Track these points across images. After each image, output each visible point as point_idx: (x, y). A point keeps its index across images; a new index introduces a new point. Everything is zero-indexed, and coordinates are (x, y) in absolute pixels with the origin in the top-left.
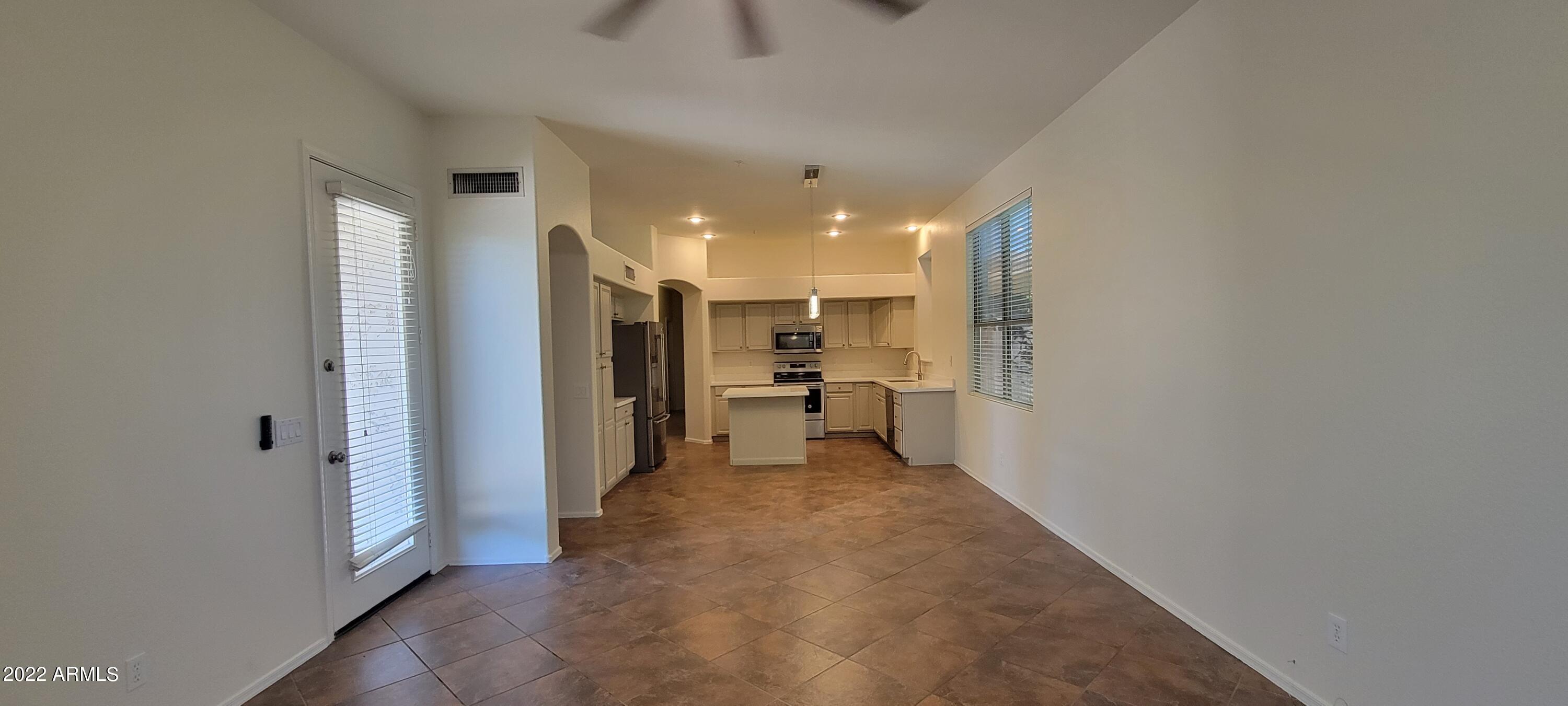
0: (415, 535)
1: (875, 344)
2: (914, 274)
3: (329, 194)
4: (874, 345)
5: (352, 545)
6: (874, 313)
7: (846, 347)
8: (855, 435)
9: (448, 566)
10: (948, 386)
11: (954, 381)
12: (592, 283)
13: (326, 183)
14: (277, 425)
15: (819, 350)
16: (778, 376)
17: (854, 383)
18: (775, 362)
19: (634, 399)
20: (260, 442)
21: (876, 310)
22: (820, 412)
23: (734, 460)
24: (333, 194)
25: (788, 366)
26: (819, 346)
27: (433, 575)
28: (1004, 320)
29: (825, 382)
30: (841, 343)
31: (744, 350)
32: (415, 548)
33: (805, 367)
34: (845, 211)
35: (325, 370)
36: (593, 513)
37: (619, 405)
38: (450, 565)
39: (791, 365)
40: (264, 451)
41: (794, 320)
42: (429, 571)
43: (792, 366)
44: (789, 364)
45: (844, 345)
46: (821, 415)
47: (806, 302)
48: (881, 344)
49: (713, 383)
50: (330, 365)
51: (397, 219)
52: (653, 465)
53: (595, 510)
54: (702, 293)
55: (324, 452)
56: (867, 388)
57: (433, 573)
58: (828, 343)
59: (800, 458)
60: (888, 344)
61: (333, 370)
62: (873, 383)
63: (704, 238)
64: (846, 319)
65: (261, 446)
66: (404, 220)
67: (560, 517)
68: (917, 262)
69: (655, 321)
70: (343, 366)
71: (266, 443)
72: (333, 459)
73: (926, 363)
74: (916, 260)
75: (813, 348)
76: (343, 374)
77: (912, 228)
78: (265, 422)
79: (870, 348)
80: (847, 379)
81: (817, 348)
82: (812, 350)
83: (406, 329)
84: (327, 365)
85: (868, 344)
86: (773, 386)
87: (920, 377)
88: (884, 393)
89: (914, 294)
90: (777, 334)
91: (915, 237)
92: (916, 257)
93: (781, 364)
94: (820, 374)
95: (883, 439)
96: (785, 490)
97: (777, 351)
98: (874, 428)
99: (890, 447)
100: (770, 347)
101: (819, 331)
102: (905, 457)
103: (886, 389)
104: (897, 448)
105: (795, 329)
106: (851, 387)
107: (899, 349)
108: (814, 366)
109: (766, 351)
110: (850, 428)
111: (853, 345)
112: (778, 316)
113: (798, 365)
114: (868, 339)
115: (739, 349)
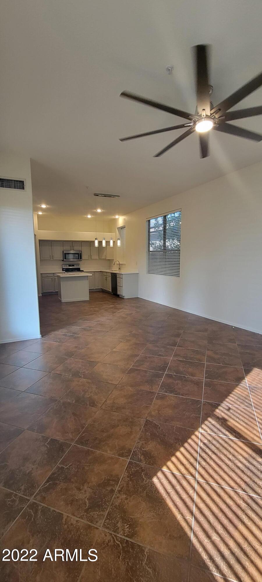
2: (114, 233)
4: (100, 258)
7: (90, 259)
10: (136, 272)
11: (138, 270)
16: (64, 270)
18: (63, 264)
21: (100, 246)
23: (64, 300)
28: (164, 250)
30: (88, 257)
31: (52, 259)
33: (74, 266)
34: (101, 209)
39: (68, 265)
47: (94, 242)
48: (102, 258)
49: (41, 272)
54: (36, 236)
56: (99, 273)
58: (84, 257)
59: (87, 298)
60: (105, 258)
62: (101, 271)
63: (38, 214)
73: (122, 264)
75: (79, 259)
77: (117, 217)
80: (91, 270)
82: (78, 260)
85: (98, 258)
87: (119, 269)
88: (110, 275)
89: (114, 241)
90: (65, 253)
91: (115, 221)
92: (117, 228)
93: (65, 265)
94: (79, 268)
95: (108, 291)
96: (94, 308)
97: (65, 260)
98: (102, 288)
99: (114, 294)
100: (62, 259)
101: (80, 253)
102: (123, 296)
103: (111, 273)
104: (118, 293)
105: (72, 252)
106: (93, 273)
107: (109, 260)
108: (78, 266)
109: (59, 260)
110: (93, 288)
111: (92, 258)
112: (65, 247)
113: (71, 265)
114: (98, 256)
115: (49, 259)
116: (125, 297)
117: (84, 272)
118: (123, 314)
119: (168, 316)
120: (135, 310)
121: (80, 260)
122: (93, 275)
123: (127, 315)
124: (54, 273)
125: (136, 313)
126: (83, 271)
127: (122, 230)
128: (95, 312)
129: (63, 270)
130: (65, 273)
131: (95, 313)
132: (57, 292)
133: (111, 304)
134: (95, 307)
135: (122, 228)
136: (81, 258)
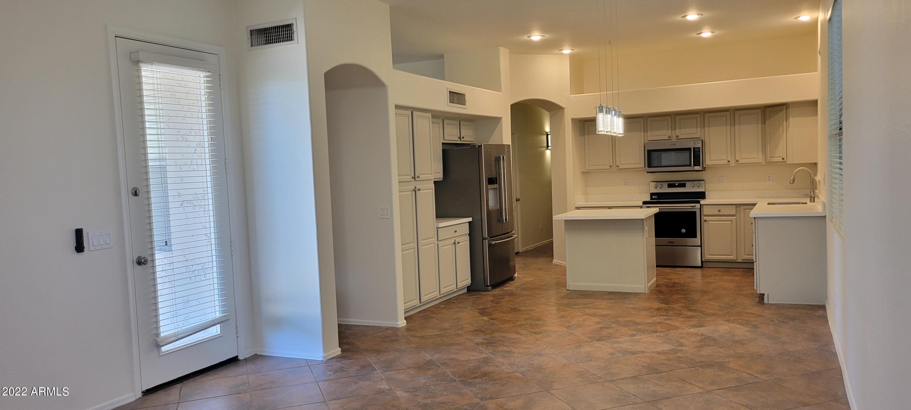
0: (221, 324)
1: (770, 158)
2: (814, 73)
3: (132, 62)
5: (158, 328)
6: (767, 122)
7: (733, 163)
9: (256, 355)
12: (392, 111)
13: (130, 53)
14: (90, 235)
15: (697, 168)
16: (654, 197)
17: (738, 205)
19: (470, 219)
20: (75, 247)
21: (769, 119)
22: (696, 237)
23: (570, 284)
24: (137, 61)
25: (666, 185)
26: (697, 163)
27: (241, 360)
29: (701, 203)
31: (615, 169)
32: (222, 336)
35: (133, 195)
36: (395, 323)
37: (441, 225)
38: (258, 354)
40: (78, 253)
41: (669, 135)
42: (237, 357)
43: (670, 186)
44: (667, 183)
45: (729, 162)
46: (697, 241)
48: (775, 160)
49: (580, 204)
50: (136, 192)
51: (202, 74)
52: (489, 285)
53: (397, 321)
54: (565, 110)
55: (131, 256)
57: (240, 358)
58: (707, 159)
59: (640, 287)
60: (783, 159)
61: (138, 196)
63: (563, 54)
64: (733, 130)
65: (76, 250)
66: (208, 74)
67: (339, 323)
69: (505, 143)
70: (148, 192)
71: (80, 248)
72: (140, 262)
75: (690, 165)
76: (149, 198)
78: (79, 233)
79: (763, 163)
81: (694, 165)
82: (690, 168)
83: (211, 162)
84: (133, 192)
85: (760, 160)
86: (641, 207)
89: (816, 97)
90: (647, 151)
93: (658, 184)
97: (648, 169)
100: (642, 165)
101: (697, 146)
102: (759, 293)
105: (670, 145)
106: (734, 209)
108: (697, 185)
109: (639, 170)
110: (732, 257)
111: (741, 161)
112: (651, 131)
113: (677, 184)
114: (760, 154)
115: (608, 168)
124: (610, 207)
126: (698, 202)
136: (698, 163)
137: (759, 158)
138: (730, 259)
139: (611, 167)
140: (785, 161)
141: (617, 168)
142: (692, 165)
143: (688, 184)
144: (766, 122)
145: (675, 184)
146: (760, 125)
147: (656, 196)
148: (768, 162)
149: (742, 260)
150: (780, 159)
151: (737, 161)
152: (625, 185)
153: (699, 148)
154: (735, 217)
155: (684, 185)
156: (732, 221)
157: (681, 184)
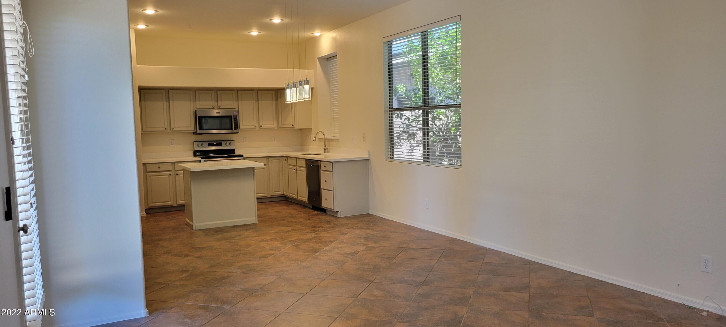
1: (281, 125)
2: (313, 70)
4: (280, 127)
7: (257, 128)
8: (270, 200)
10: (365, 156)
11: (369, 153)
16: (197, 154)
17: (267, 158)
18: (195, 142)
21: (281, 98)
23: (197, 225)
25: (207, 144)
28: (425, 107)
29: (244, 157)
30: (253, 124)
31: (169, 131)
33: (221, 145)
39: (208, 143)
41: (213, 105)
43: (210, 145)
45: (255, 127)
48: (286, 126)
49: (145, 161)
54: (134, 78)
56: (278, 161)
58: (242, 125)
59: (252, 219)
60: (293, 125)
62: (282, 157)
64: (257, 105)
68: (316, 60)
73: (330, 140)
74: (316, 59)
75: (232, 129)
77: (317, 33)
79: (276, 128)
80: (260, 154)
82: (230, 131)
87: (325, 150)
88: (303, 163)
89: (312, 86)
90: (199, 117)
91: (314, 41)
92: (318, 58)
93: (201, 143)
94: (233, 151)
95: (301, 201)
96: (270, 242)
97: (199, 131)
98: (285, 193)
99: (312, 206)
100: (192, 128)
101: (235, 114)
102: (335, 211)
103: (307, 160)
104: (325, 204)
105: (215, 113)
106: (265, 160)
107: (301, 129)
108: (230, 144)
109: (186, 132)
110: (265, 194)
111: (263, 126)
112: (199, 101)
113: (215, 143)
114: (275, 122)
115: (164, 130)
116: (339, 213)
117: (245, 159)
118: (338, 253)
119: (439, 256)
120: (364, 244)
121: (236, 131)
122: (264, 165)
123: (346, 257)
124: (173, 163)
125: (365, 252)
126: (242, 156)
127: (328, 62)
128: (272, 250)
129: (195, 155)
130: (200, 161)
131: (273, 254)
132: (182, 206)
133: (308, 230)
134: (271, 240)
135: (329, 58)
136: (236, 128)
137: (274, 125)
138: (263, 196)
139: (166, 129)
140: (294, 127)
141: (172, 130)
142: (233, 129)
143: (223, 143)
144: (279, 100)
145: (214, 143)
146: (274, 102)
147: (199, 153)
148: (280, 128)
149: (271, 196)
150: (291, 126)
151: (261, 126)
152: (172, 144)
153: (237, 116)
154: (266, 166)
155: (220, 144)
156: (264, 169)
157: (218, 143)
